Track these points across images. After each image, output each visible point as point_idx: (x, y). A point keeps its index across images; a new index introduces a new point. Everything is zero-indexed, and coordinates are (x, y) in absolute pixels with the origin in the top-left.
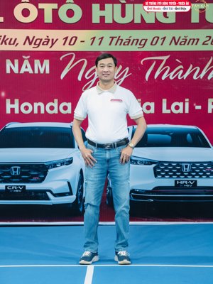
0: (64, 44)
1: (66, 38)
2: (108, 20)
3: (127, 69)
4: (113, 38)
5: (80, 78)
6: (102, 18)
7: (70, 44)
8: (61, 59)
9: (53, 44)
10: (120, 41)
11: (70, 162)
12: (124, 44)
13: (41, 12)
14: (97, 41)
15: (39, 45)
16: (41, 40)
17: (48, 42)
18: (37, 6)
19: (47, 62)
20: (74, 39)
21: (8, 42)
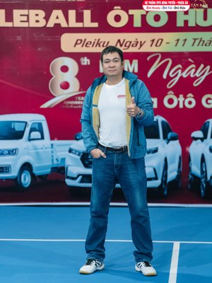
0: (151, 46)
1: (153, 40)
2: (191, 24)
3: (208, 67)
4: (195, 39)
5: (165, 76)
6: (186, 22)
7: (156, 46)
8: (148, 59)
9: (141, 46)
10: (202, 42)
11: (156, 151)
12: (206, 45)
13: (131, 18)
14: (181, 43)
15: (129, 47)
16: (131, 42)
17: (137, 44)
18: (127, 12)
19: (135, 62)
20: (160, 41)
21: (101, 44)
